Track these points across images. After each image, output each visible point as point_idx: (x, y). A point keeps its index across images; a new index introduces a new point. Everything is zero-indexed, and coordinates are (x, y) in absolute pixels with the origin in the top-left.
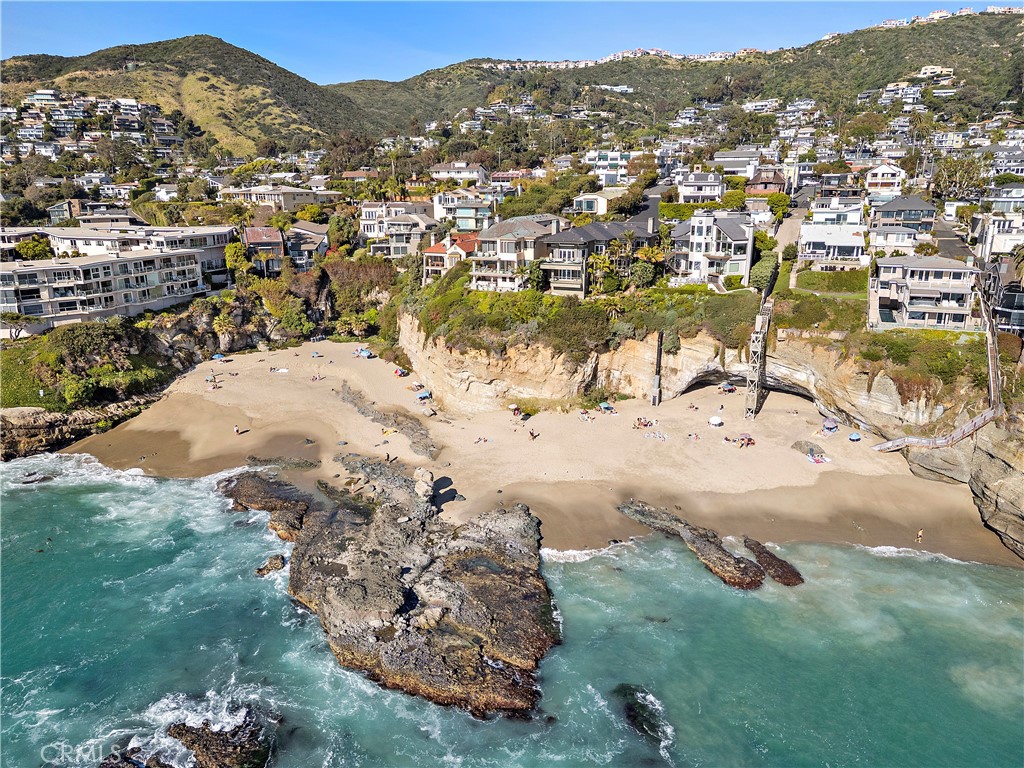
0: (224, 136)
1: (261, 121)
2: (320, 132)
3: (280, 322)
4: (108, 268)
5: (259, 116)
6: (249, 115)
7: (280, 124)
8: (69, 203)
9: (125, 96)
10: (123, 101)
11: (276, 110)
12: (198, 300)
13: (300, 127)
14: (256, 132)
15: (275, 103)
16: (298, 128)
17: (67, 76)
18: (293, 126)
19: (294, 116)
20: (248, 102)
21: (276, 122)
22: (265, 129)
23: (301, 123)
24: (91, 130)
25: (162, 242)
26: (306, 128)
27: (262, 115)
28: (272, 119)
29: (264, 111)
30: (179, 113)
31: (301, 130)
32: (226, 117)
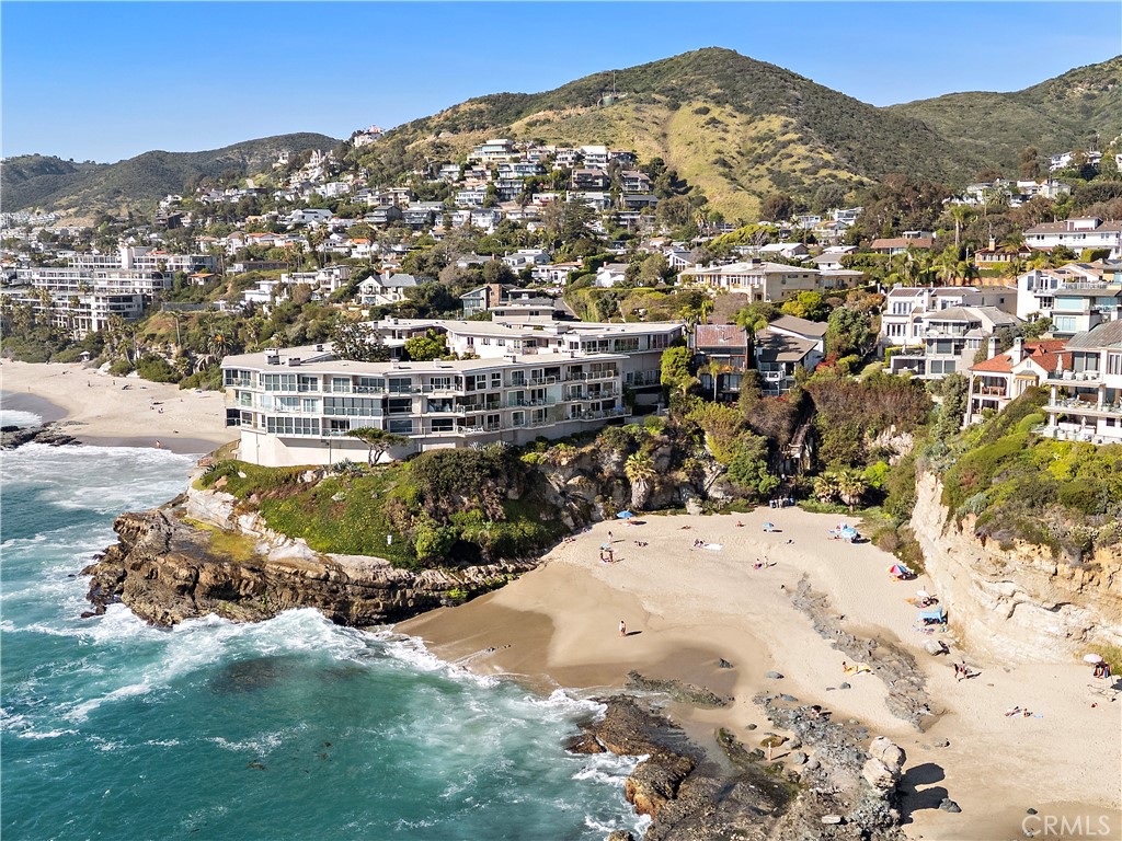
0: (716, 191)
1: (776, 168)
2: (865, 179)
3: (725, 471)
4: (498, 376)
5: (774, 159)
6: (759, 160)
7: (803, 171)
8: (488, 289)
9: (593, 142)
10: (589, 149)
11: (801, 150)
12: (610, 428)
13: (835, 172)
14: (765, 184)
15: (800, 139)
16: (830, 175)
17: (527, 120)
18: (823, 172)
19: (827, 157)
20: (760, 140)
21: (798, 167)
22: (780, 179)
23: (837, 168)
24: (543, 191)
25: (577, 343)
26: (844, 175)
27: (778, 157)
28: (793, 164)
29: (783, 151)
30: (660, 162)
31: (835, 177)
32: (724, 164)
